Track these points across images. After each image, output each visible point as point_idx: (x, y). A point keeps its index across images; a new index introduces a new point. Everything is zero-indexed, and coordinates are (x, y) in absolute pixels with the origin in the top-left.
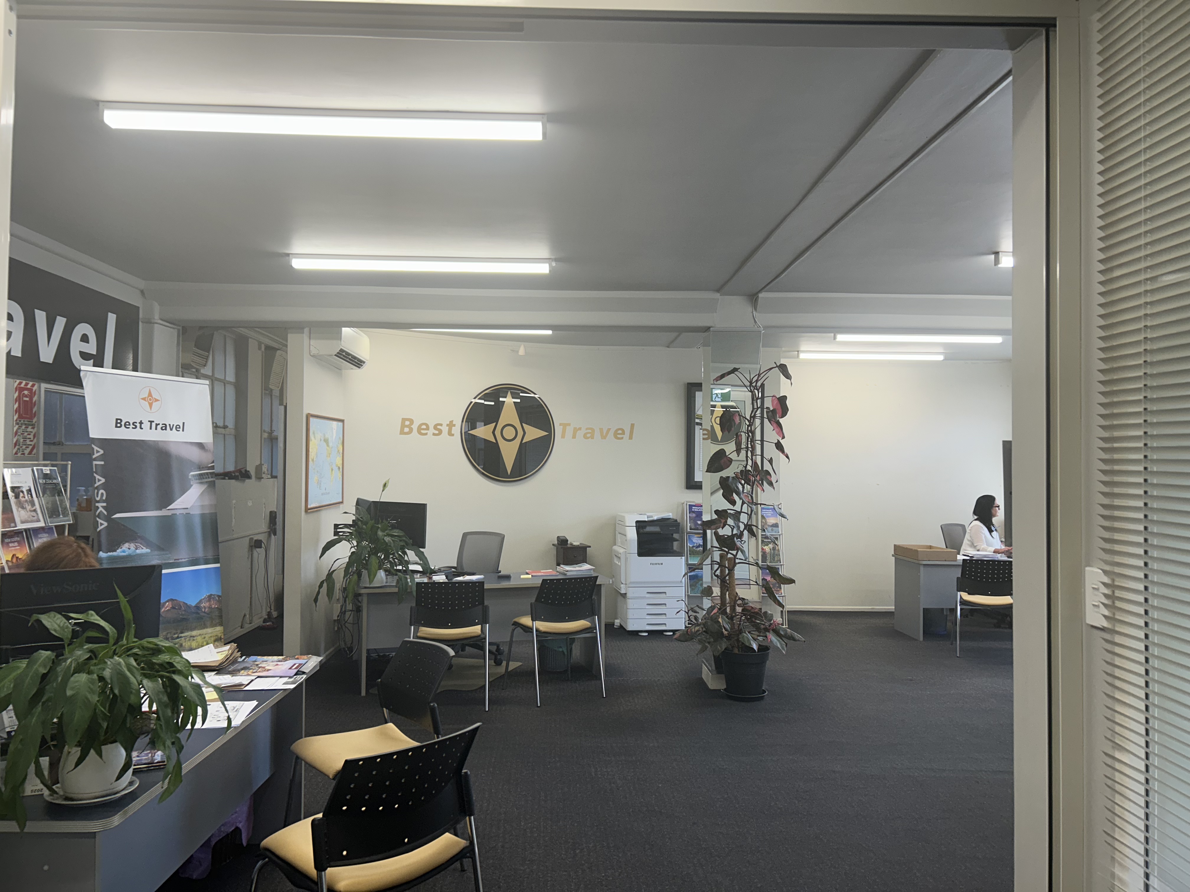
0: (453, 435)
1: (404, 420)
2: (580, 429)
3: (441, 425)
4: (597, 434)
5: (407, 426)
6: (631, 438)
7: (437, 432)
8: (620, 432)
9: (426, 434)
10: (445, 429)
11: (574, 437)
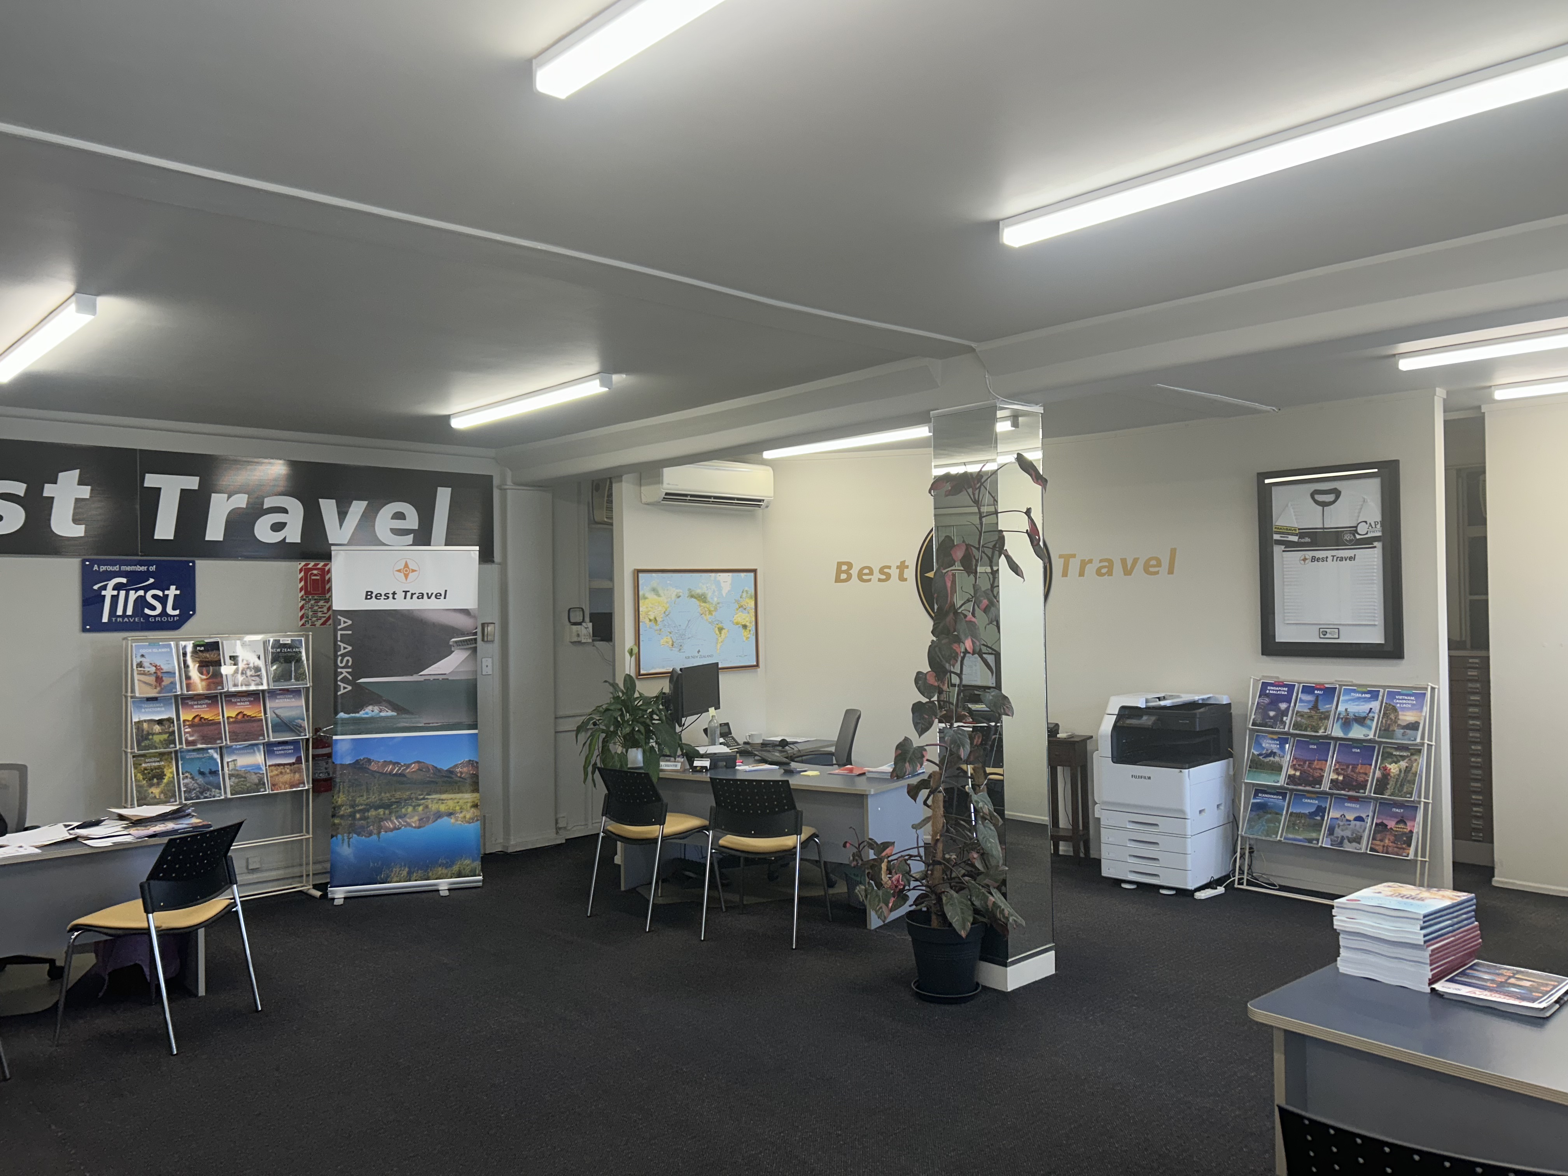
0: (906, 580)
1: (840, 564)
2: (1090, 561)
3: (889, 567)
4: (1118, 568)
5: (844, 572)
6: (1171, 571)
7: (884, 577)
8: (1153, 562)
9: (870, 580)
10: (894, 572)
11: (1082, 574)
